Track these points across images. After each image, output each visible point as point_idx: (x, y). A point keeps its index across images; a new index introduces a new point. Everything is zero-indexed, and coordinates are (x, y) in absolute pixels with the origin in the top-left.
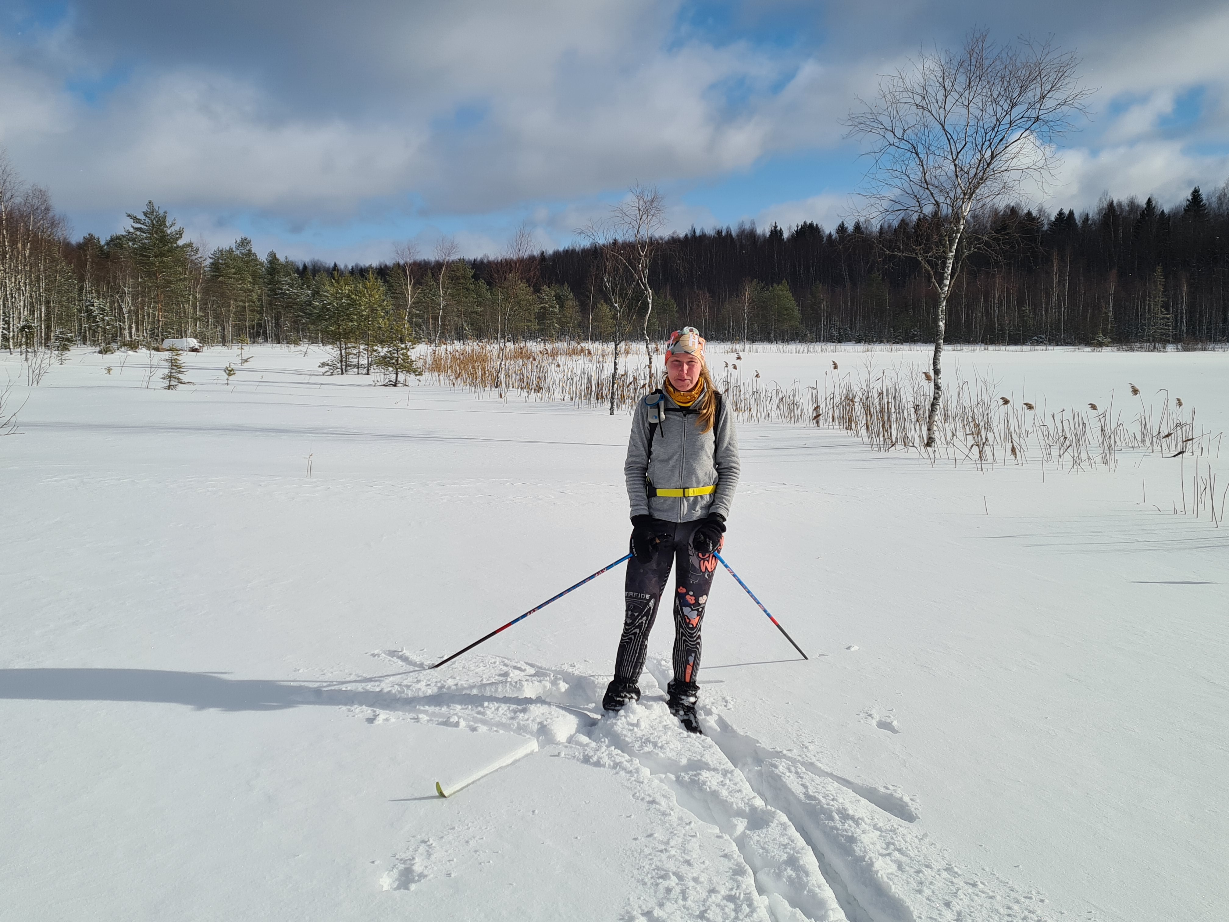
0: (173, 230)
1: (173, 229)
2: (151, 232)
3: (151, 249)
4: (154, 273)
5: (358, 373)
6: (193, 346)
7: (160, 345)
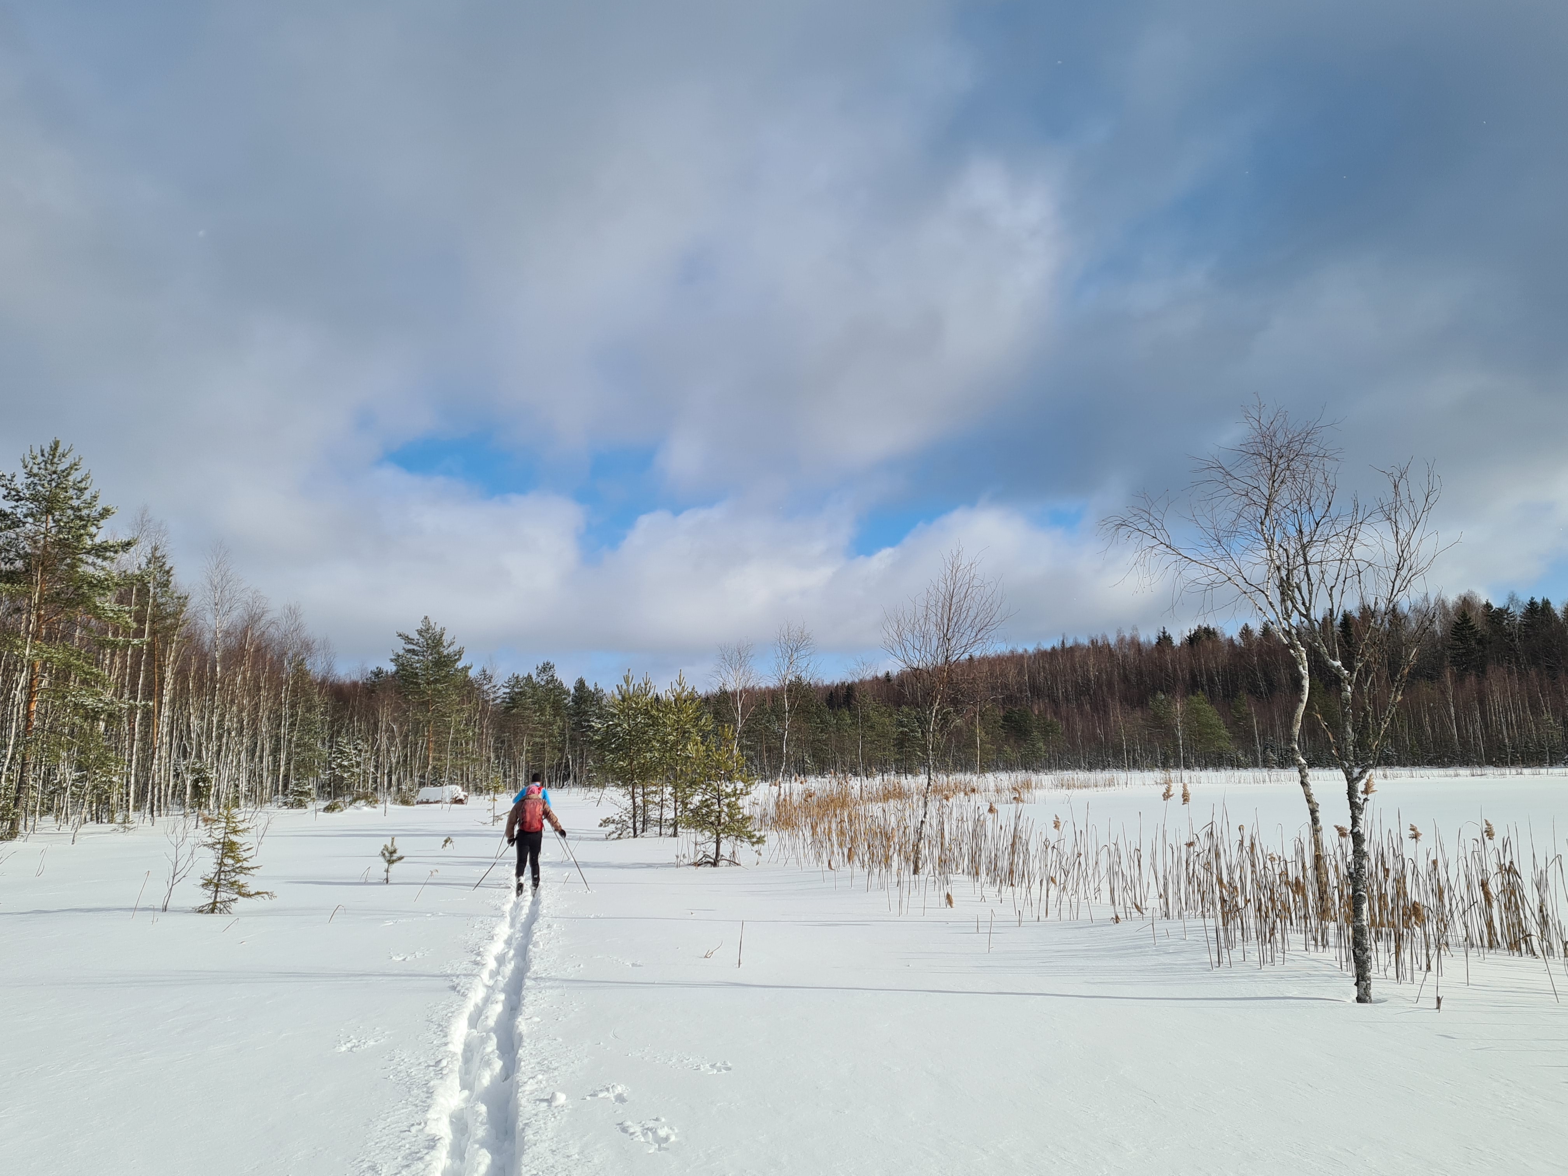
0: (452, 651)
1: (451, 649)
2: (425, 654)
3: (423, 675)
4: (426, 704)
5: (661, 834)
6: (456, 795)
7: (414, 797)
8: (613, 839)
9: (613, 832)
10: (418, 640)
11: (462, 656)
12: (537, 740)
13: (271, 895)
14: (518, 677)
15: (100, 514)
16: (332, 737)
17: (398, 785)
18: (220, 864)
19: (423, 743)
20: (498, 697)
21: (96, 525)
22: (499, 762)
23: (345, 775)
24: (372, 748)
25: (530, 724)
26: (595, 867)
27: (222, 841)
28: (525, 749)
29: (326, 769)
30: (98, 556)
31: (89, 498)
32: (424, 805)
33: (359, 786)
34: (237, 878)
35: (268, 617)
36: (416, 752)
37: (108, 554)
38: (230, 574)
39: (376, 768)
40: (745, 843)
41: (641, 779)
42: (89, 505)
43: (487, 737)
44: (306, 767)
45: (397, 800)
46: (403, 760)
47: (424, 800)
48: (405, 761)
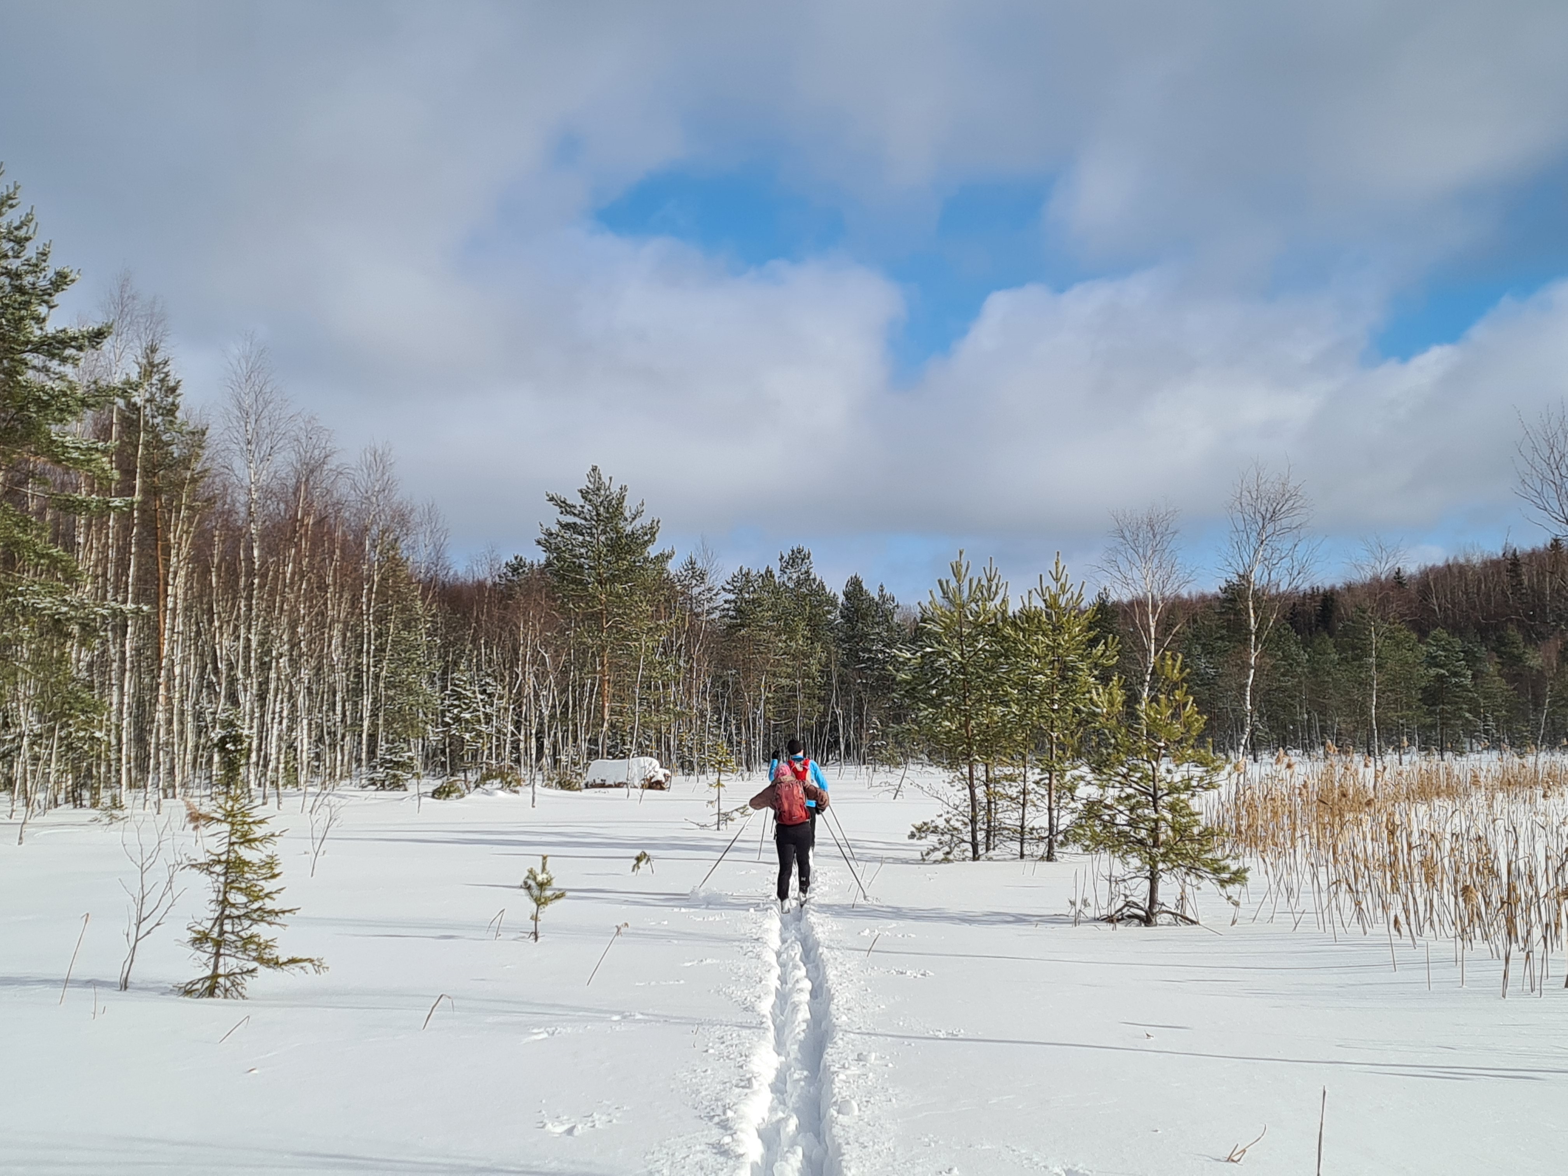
0: (638, 526)
1: (637, 523)
2: (594, 531)
3: (590, 567)
4: (596, 617)
5: (1022, 856)
6: (651, 774)
7: (580, 775)
8: (935, 862)
9: (935, 849)
10: (582, 507)
11: (657, 536)
12: (784, 682)
13: (317, 964)
14: (748, 574)
15: (52, 283)
16: (445, 673)
17: (554, 754)
18: (222, 902)
19: (593, 685)
20: (716, 608)
21: (46, 302)
22: (719, 719)
23: (467, 736)
24: (510, 692)
25: (771, 656)
26: (917, 918)
27: (223, 858)
28: (763, 698)
29: (437, 724)
30: (52, 356)
31: (34, 256)
32: (597, 790)
33: (491, 754)
34: (255, 929)
35: (333, 463)
36: (581, 700)
37: (68, 352)
38: (269, 390)
39: (517, 725)
40: (1207, 881)
41: (986, 754)
42: (35, 268)
43: (698, 676)
44: (404, 721)
45: (552, 780)
46: (561, 713)
47: (598, 781)
48: (564, 713)
